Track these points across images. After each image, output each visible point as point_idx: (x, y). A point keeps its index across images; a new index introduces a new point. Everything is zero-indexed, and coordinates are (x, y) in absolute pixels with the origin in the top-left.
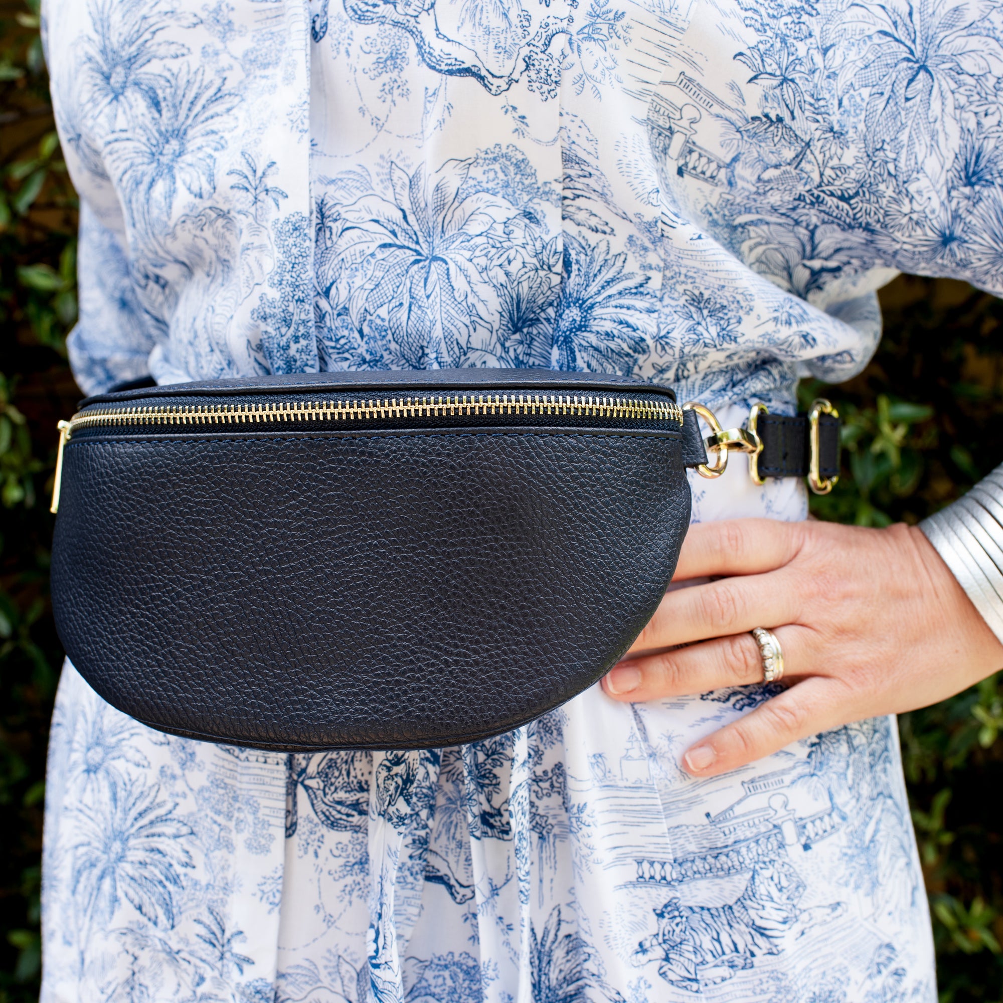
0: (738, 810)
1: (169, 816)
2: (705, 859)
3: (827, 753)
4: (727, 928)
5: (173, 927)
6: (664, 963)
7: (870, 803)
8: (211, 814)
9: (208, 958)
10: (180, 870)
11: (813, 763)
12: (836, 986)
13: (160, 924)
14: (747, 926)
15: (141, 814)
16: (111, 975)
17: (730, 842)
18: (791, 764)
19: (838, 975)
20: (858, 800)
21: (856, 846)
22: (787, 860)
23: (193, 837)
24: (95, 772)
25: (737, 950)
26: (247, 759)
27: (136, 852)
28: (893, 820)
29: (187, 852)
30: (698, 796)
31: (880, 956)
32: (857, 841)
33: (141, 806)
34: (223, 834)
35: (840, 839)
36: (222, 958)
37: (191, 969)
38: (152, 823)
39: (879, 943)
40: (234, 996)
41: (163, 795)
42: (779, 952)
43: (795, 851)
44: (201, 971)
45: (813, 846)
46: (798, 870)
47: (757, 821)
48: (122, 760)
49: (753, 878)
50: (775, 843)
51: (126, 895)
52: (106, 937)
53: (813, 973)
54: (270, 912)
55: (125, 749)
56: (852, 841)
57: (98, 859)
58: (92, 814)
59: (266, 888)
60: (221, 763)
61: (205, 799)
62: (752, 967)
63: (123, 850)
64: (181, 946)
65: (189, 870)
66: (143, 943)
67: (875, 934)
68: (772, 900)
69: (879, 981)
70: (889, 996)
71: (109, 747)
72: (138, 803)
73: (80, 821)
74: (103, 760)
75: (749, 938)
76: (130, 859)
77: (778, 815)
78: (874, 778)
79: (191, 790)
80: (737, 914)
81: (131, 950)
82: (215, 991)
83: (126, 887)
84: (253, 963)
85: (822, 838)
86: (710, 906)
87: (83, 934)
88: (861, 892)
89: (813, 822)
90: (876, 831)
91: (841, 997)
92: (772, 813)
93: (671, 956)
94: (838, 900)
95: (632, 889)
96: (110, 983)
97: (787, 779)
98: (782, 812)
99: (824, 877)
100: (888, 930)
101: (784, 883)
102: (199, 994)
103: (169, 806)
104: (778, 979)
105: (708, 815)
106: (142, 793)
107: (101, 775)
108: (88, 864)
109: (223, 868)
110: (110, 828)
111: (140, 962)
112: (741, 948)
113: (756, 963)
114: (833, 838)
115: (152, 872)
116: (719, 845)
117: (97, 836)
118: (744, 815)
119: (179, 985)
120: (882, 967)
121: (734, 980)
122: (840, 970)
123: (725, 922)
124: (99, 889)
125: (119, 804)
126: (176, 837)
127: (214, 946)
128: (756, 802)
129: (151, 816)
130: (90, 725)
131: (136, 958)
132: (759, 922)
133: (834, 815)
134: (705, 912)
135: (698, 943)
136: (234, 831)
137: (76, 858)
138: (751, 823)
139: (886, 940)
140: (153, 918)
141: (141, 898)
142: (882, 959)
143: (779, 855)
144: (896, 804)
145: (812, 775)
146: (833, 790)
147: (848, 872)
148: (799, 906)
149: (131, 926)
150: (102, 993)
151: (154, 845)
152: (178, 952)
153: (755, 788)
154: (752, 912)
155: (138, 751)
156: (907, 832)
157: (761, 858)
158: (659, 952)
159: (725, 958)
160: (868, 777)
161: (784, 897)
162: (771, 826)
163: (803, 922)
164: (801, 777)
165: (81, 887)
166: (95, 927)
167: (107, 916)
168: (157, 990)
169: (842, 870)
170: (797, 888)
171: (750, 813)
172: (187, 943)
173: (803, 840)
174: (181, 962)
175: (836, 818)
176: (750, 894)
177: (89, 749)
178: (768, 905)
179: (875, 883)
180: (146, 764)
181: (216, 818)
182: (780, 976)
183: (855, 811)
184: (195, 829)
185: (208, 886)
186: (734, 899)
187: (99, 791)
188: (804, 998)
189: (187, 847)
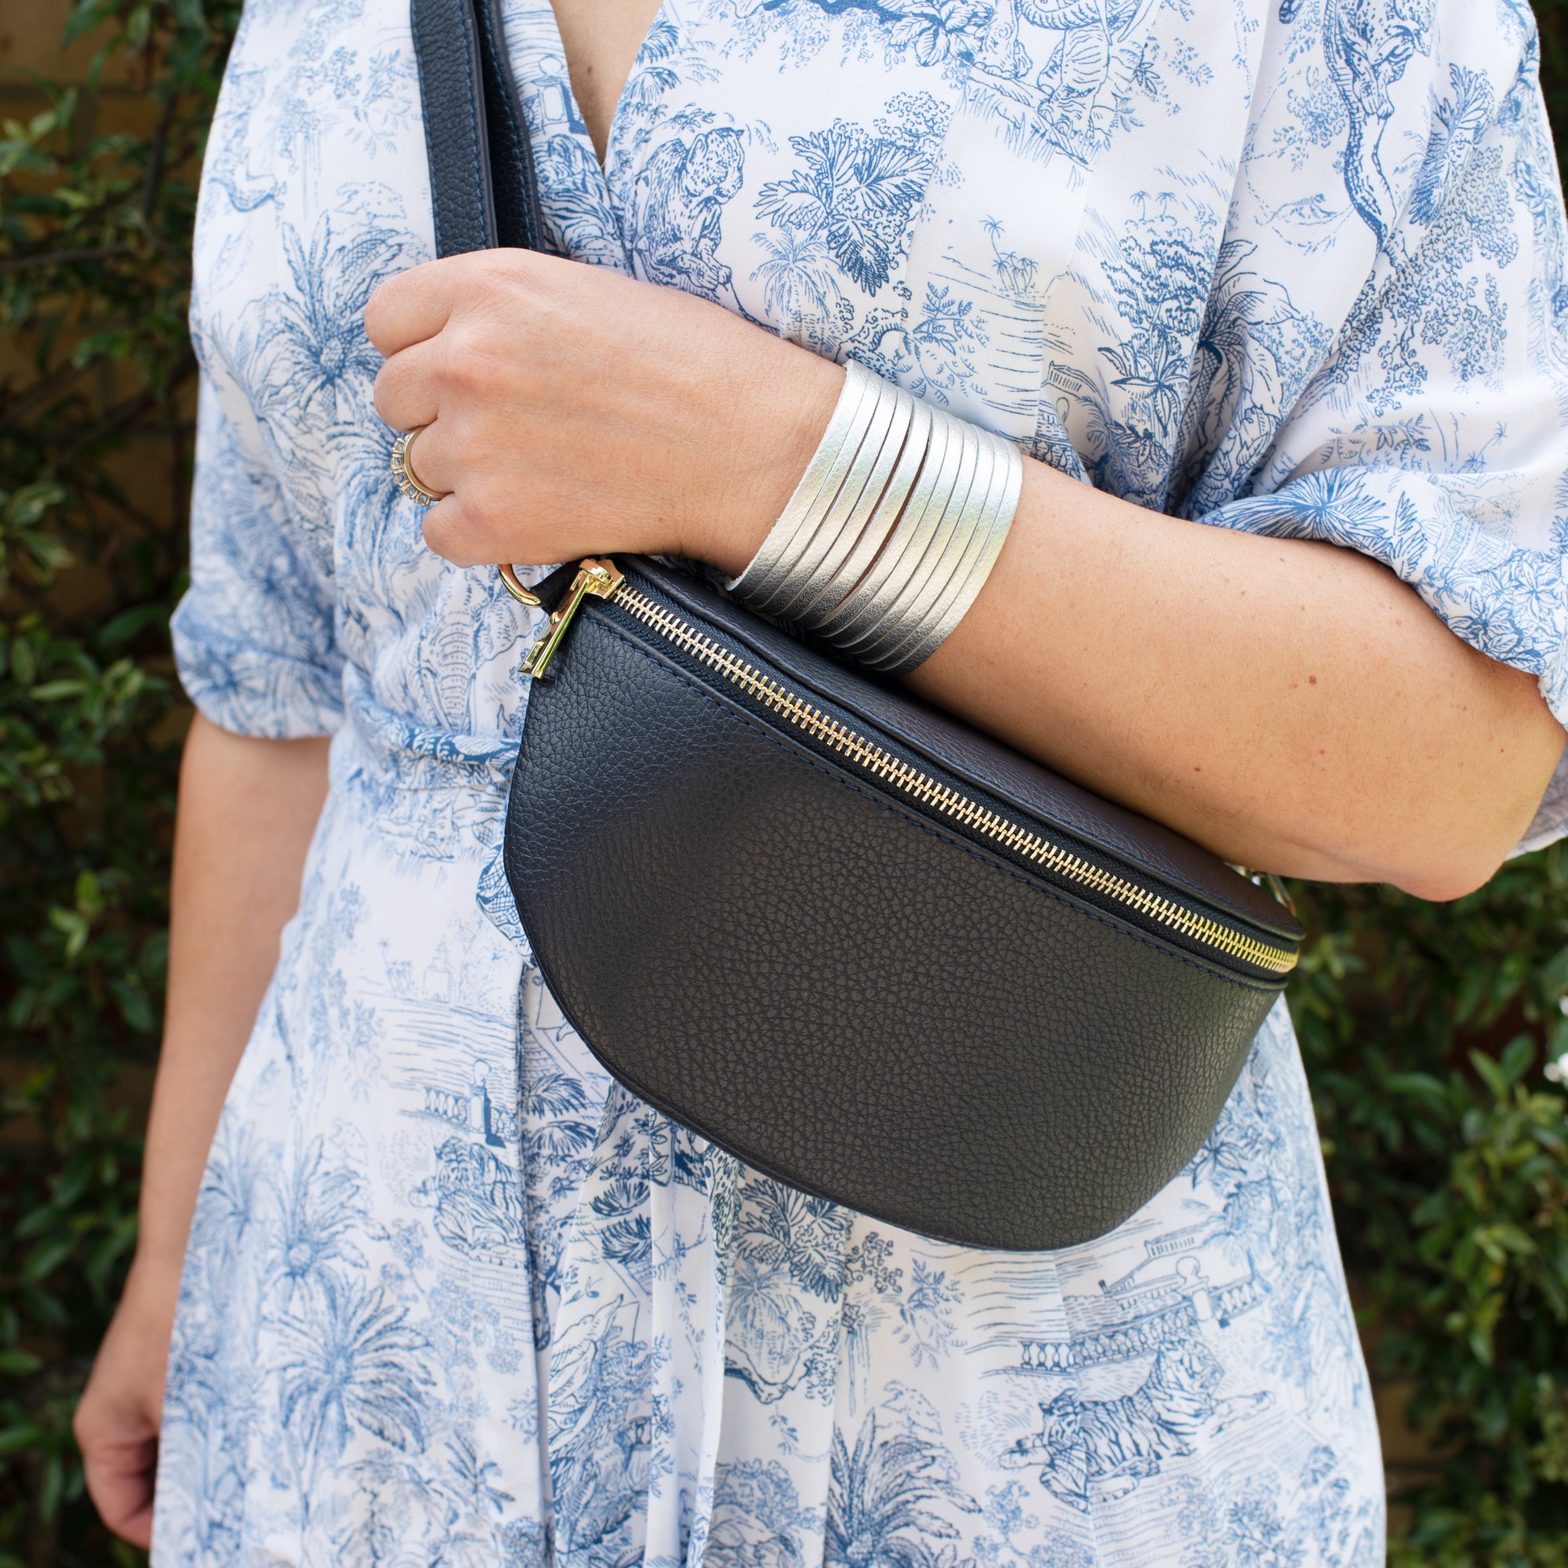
0: (1139, 1277)
1: (400, 1324)
2: (1097, 1339)
3: (1245, 1207)
4: (1127, 1425)
5: (423, 1451)
6: (1048, 1469)
7: (1297, 1272)
8: (445, 1322)
9: (462, 1491)
10: (421, 1388)
11: (1229, 1219)
12: (1265, 1497)
13: (408, 1448)
14: (1151, 1421)
15: (364, 1326)
16: (343, 1521)
17: (1129, 1317)
18: (1203, 1218)
19: (1266, 1482)
20: (1283, 1268)
21: (1283, 1324)
22: (1200, 1339)
23: (429, 1349)
24: (303, 1276)
25: (1139, 1453)
26: (478, 1259)
27: (365, 1371)
28: (1327, 1298)
29: (424, 1367)
30: (1091, 1258)
31: (1315, 1462)
32: (1283, 1318)
33: (363, 1315)
34: (460, 1346)
35: (1263, 1314)
36: (475, 1490)
37: (444, 1503)
38: (379, 1333)
39: (1314, 1445)
40: (494, 1536)
41: (390, 1299)
42: (1190, 1452)
43: (1209, 1328)
44: (454, 1506)
45: (1231, 1321)
46: (1213, 1350)
47: (1162, 1292)
48: (338, 1259)
49: (1158, 1361)
50: (1185, 1319)
51: (360, 1422)
52: (336, 1475)
53: (1233, 1479)
54: (526, 1442)
55: (341, 1244)
56: (1277, 1318)
57: (318, 1381)
58: (304, 1327)
59: (519, 1413)
60: (449, 1261)
61: (439, 1304)
62: (1158, 1472)
63: (348, 1369)
64: (432, 1474)
65: (429, 1388)
66: (385, 1474)
67: (1309, 1435)
68: (1181, 1388)
69: (1315, 1492)
70: (1328, 1512)
71: (318, 1244)
72: (359, 1312)
73: (287, 1336)
74: (312, 1260)
75: (1153, 1436)
76: (358, 1379)
77: (1189, 1283)
78: (1302, 1243)
79: (423, 1291)
80: (1138, 1407)
81: (369, 1486)
82: (470, 1530)
83: (357, 1413)
84: (513, 1499)
85: (1242, 1312)
86: (1106, 1399)
87: (306, 1475)
88: (1291, 1381)
89: (1230, 1292)
90: (1306, 1308)
91: (1270, 1510)
92: (1181, 1281)
93: (1057, 1462)
94: (1264, 1388)
95: (1013, 1377)
96: (343, 1531)
97: (1199, 1238)
98: (1192, 1280)
99: (1246, 1360)
100: (1325, 1429)
101: (1197, 1367)
102: (452, 1533)
103: (399, 1312)
104: (1190, 1485)
105: (1102, 1284)
106: (362, 1299)
107: (311, 1278)
108: (304, 1388)
109: (465, 1387)
110: (331, 1343)
111: (381, 1499)
112: (1144, 1449)
113: (1162, 1468)
114: (1255, 1313)
115: (390, 1389)
116: (1116, 1321)
117: (314, 1353)
118: (1147, 1284)
119: (429, 1524)
120: (1318, 1476)
121: (1138, 1491)
122: (1268, 1476)
123: (1124, 1418)
124: (323, 1417)
125: (339, 1312)
126: (411, 1348)
127: (465, 1476)
128: (1161, 1267)
129: (378, 1325)
130: (289, 1216)
131: (375, 1496)
132: (1166, 1416)
133: (1255, 1284)
134: (1100, 1409)
135: (1092, 1448)
136: (473, 1343)
137: (284, 1383)
138: (1155, 1294)
139: (1324, 1443)
140: (399, 1440)
141: (381, 1421)
142: (1318, 1466)
143: (1190, 1333)
144: (1329, 1279)
145: (1229, 1234)
146: (1253, 1253)
147: (1274, 1355)
148: (1217, 1396)
149: (368, 1457)
150: (334, 1542)
151: (386, 1359)
152: (429, 1482)
153: (1160, 1250)
154: (1157, 1404)
155: (354, 1247)
156: (1345, 1316)
157: (1167, 1336)
158: (1042, 1456)
159: (1126, 1464)
160: (1295, 1241)
161: (1197, 1385)
162: (1179, 1298)
163: (1220, 1416)
164: (1215, 1235)
165: (296, 1417)
166: (322, 1463)
167: (336, 1450)
168: (404, 1531)
169: (1268, 1353)
170: (1213, 1373)
171: (1154, 1281)
172: (440, 1472)
173: (1219, 1314)
174: (433, 1494)
175: (1258, 1289)
176: (1155, 1380)
177: (290, 1247)
178: (1177, 1394)
179: (1307, 1372)
180: (363, 1263)
181: (450, 1326)
182: (1192, 1481)
183: (1280, 1282)
184: (431, 1339)
185: (452, 1407)
186: (1135, 1388)
187: (311, 1298)
188: (1223, 1509)
189: (424, 1361)
